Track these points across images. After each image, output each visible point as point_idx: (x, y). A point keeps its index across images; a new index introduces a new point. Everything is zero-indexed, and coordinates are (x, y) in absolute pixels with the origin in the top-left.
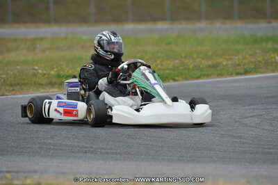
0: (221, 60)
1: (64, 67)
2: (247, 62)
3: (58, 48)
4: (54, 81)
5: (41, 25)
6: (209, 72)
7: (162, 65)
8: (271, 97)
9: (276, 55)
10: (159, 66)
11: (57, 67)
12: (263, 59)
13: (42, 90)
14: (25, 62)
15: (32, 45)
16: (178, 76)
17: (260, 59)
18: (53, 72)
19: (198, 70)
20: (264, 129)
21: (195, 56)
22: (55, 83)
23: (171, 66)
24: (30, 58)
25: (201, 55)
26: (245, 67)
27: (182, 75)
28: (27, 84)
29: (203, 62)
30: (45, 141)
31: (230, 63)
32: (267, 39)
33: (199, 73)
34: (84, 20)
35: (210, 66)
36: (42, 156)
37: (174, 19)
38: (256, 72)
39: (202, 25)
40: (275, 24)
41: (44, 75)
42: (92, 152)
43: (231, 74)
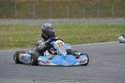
0: (92, 35)
1: (22, 38)
2: (104, 36)
3: (19, 30)
4: (17, 44)
5: (11, 19)
6: (87, 41)
7: (66, 38)
8: (115, 52)
9: (117, 33)
10: (64, 38)
11: (19, 38)
12: (111, 35)
13: (12, 49)
14: (4, 36)
15: (7, 28)
16: (73, 43)
17: (110, 35)
18: (17, 41)
19: (82, 40)
20: (112, 67)
21: (80, 34)
22: (18, 46)
23: (70, 38)
24: (6, 34)
25: (83, 33)
26: (103, 39)
27: (75, 42)
28: (5, 46)
29: (84, 36)
30: (14, 71)
31: (96, 37)
32: (112, 26)
33: (82, 41)
34: (30, 17)
35: (87, 38)
36: (13, 78)
37: (71, 17)
38: (108, 41)
39: (83, 20)
40: (116, 20)
41: (13, 42)
42: (35, 77)
43: (97, 42)
